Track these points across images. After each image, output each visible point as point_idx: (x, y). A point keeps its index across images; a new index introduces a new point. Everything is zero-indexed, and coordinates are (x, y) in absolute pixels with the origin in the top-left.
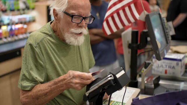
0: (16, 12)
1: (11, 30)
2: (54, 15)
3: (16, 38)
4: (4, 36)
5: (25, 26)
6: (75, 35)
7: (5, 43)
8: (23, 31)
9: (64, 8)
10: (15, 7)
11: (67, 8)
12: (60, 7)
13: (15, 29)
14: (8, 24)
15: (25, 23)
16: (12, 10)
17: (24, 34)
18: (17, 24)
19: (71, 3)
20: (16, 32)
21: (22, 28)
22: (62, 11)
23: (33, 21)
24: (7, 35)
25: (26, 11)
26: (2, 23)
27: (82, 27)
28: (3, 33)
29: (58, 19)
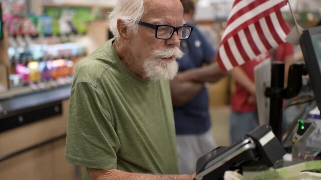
0: (55, 39)
1: (46, 69)
2: (119, 31)
3: (53, 83)
4: (32, 79)
5: (70, 64)
6: (163, 61)
7: (34, 93)
8: (66, 71)
9: (138, 15)
10: (53, 30)
11: (144, 14)
12: (131, 14)
13: (53, 69)
14: (40, 60)
15: (70, 58)
16: (48, 35)
17: (68, 77)
18: (55, 59)
19: (149, 6)
20: (54, 74)
21: (65, 67)
22: (134, 22)
23: (84, 54)
24: (39, 78)
25: (72, 37)
26: (30, 57)
27: (174, 45)
28: (32, 75)
29: (127, 37)
